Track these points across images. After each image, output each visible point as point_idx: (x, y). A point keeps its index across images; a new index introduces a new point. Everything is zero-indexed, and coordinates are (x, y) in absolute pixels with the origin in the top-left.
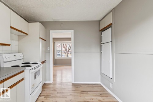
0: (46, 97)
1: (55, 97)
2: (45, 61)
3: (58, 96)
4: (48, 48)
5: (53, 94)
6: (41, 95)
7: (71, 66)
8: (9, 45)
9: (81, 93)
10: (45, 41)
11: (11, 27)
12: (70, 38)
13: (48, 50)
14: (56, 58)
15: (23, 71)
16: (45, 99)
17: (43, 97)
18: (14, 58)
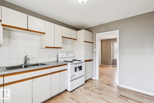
0: (85, 88)
1: (91, 91)
2: (93, 60)
3: (95, 91)
4: (95, 49)
5: (91, 88)
6: (83, 86)
7: (116, 67)
8: (61, 48)
9: (119, 97)
10: (92, 43)
11: (62, 37)
12: (116, 39)
13: (95, 50)
14: (114, 59)
15: (67, 64)
16: (84, 89)
17: (84, 87)
18: (67, 56)
